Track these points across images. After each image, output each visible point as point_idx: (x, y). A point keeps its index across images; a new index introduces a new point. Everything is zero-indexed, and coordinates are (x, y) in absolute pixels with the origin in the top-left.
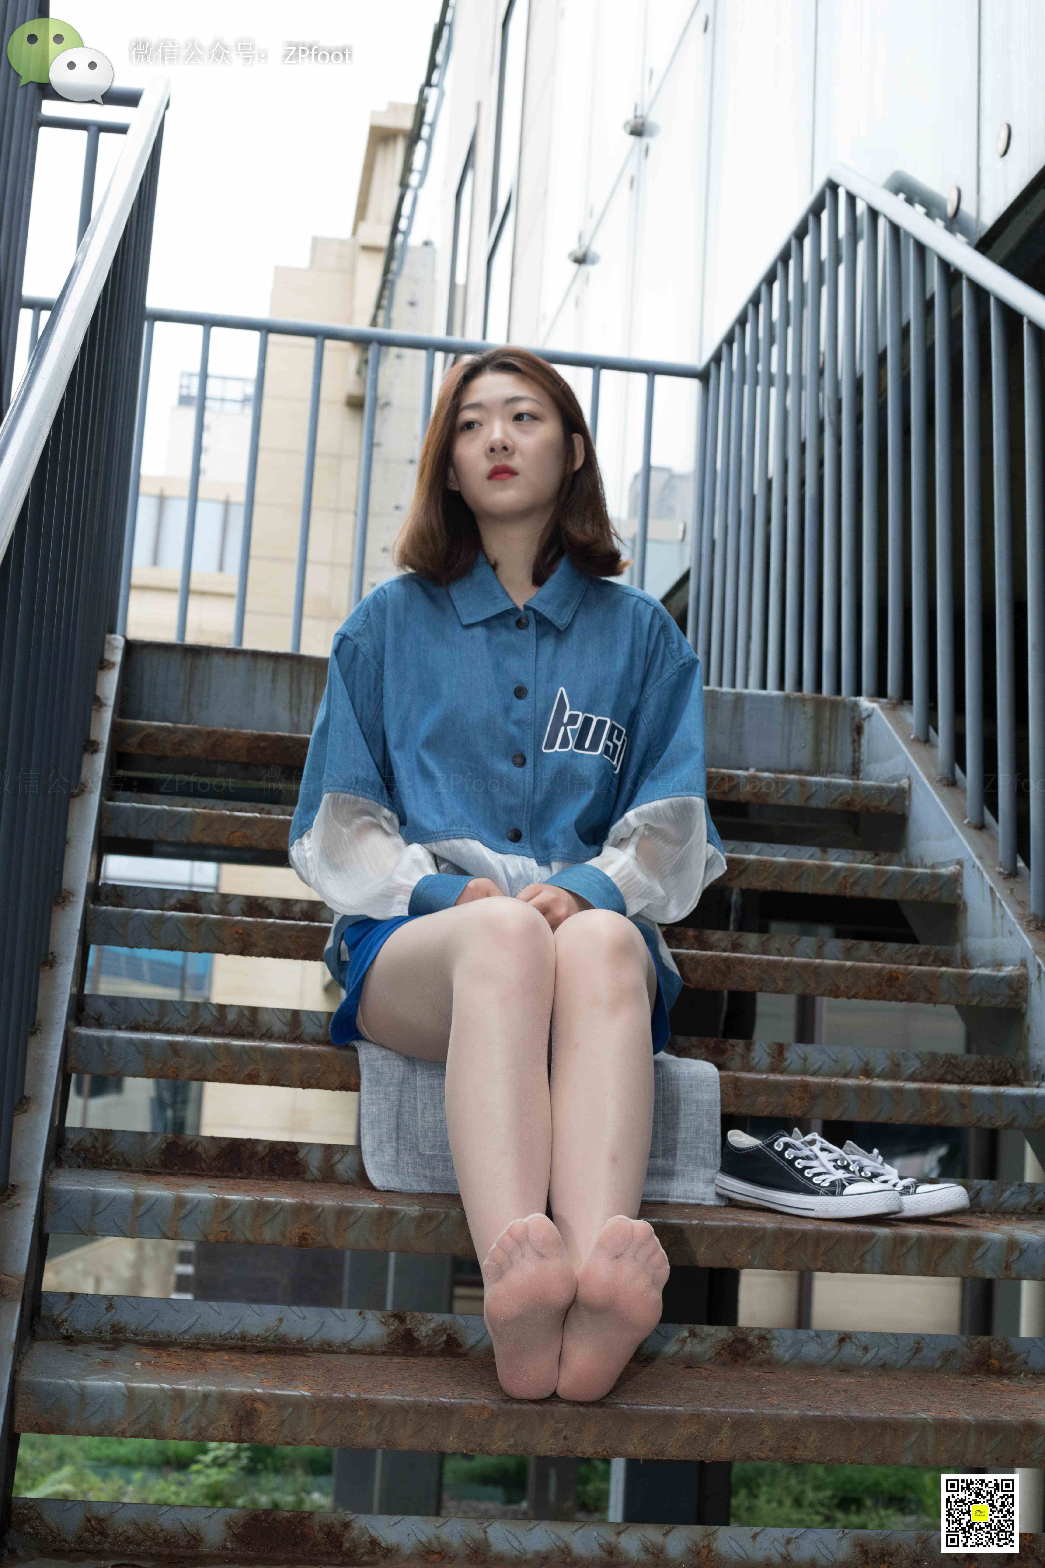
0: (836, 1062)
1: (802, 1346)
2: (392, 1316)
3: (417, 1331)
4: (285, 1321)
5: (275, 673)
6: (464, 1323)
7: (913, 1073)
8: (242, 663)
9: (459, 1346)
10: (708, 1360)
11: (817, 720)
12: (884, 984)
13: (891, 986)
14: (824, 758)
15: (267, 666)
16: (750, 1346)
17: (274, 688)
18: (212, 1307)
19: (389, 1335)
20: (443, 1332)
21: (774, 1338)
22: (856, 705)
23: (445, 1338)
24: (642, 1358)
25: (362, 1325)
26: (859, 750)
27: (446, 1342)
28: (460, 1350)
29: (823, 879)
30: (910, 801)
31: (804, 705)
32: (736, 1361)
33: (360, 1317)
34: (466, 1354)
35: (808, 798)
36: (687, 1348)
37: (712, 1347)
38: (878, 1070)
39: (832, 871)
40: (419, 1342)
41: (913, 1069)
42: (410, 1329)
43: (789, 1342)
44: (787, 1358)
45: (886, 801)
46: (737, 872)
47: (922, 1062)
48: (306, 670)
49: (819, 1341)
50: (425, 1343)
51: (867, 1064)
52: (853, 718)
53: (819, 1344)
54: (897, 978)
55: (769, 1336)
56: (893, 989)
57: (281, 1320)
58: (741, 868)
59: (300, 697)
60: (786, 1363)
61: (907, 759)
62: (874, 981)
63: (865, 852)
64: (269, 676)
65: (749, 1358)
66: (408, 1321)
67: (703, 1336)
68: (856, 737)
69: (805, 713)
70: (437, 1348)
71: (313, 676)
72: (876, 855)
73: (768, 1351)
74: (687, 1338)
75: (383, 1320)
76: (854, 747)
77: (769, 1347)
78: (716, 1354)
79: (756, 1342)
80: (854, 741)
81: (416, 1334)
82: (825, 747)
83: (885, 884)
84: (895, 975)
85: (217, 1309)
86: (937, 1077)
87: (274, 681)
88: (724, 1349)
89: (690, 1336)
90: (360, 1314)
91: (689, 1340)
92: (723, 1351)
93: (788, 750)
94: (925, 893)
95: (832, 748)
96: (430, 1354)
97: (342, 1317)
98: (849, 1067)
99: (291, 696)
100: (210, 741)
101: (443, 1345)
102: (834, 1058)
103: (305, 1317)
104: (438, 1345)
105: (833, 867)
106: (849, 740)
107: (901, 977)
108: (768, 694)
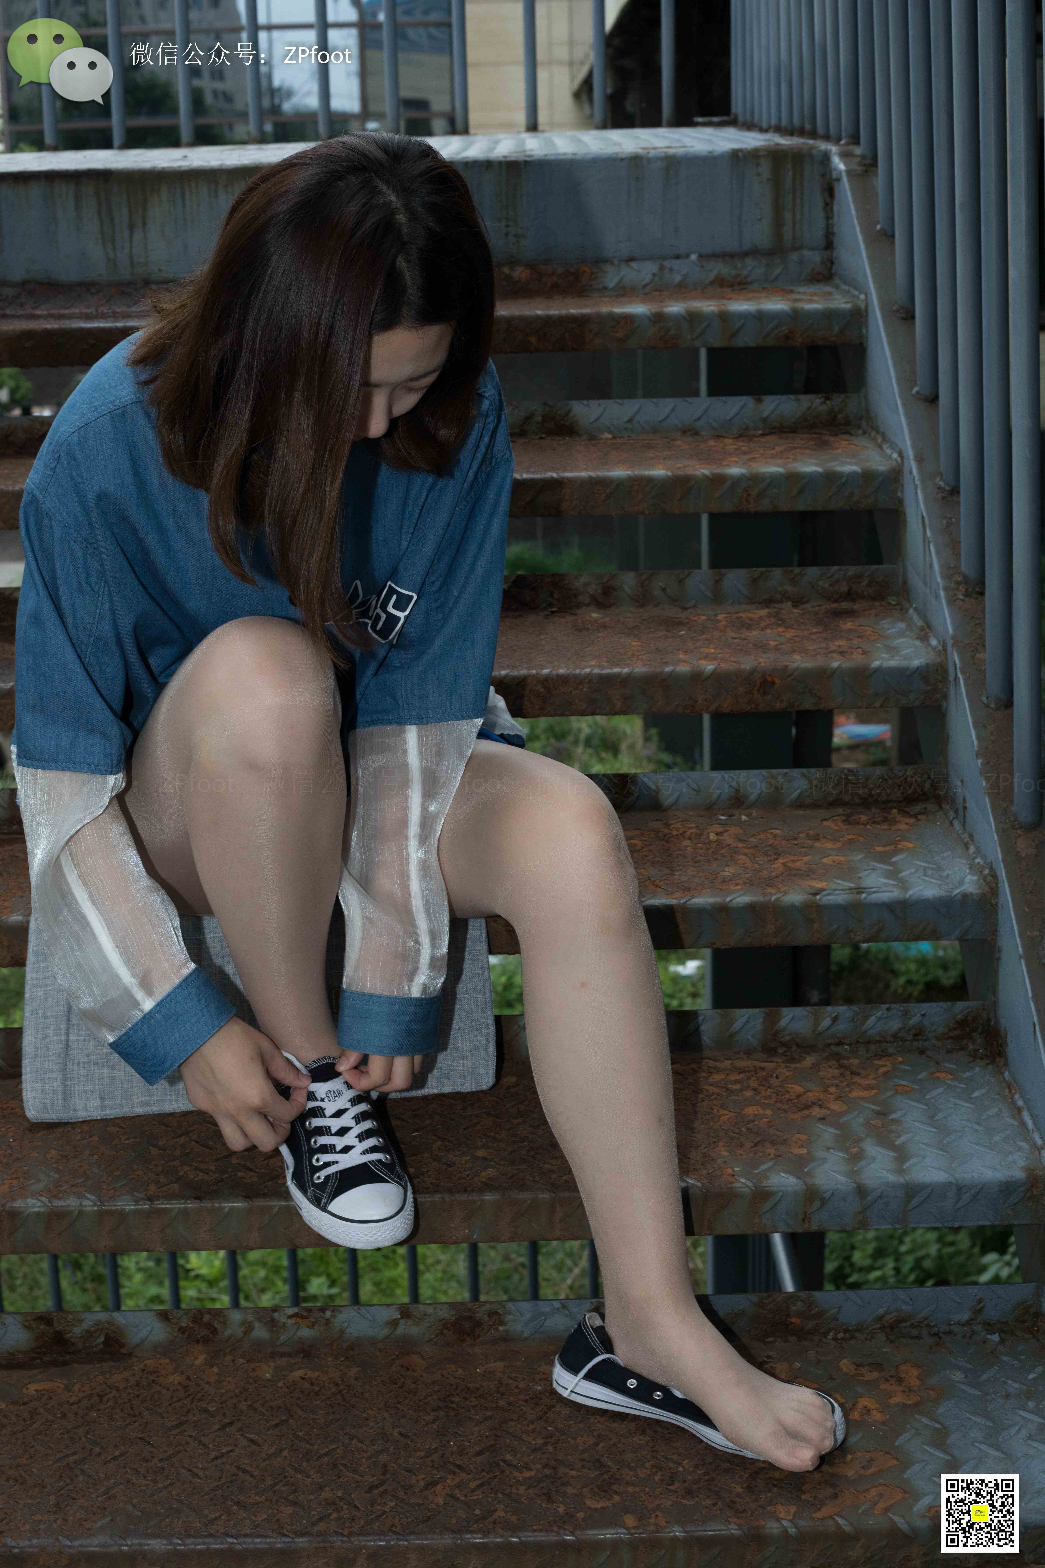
0: (698, 791)
1: (545, 1319)
2: (35, 1320)
3: (68, 1333)
5: (77, 198)
6: (123, 1321)
7: (800, 795)
9: (122, 1345)
10: (428, 1341)
11: (776, 182)
12: (755, 692)
13: (764, 694)
14: (787, 230)
15: (67, 191)
16: (479, 1324)
17: (79, 217)
19: (36, 1339)
20: (98, 1333)
21: (510, 1313)
22: (826, 157)
23: (102, 1339)
24: (345, 1345)
26: (832, 218)
27: (105, 1343)
28: (124, 1351)
29: (717, 495)
30: (867, 327)
31: (758, 165)
32: (463, 1341)
34: (130, 1355)
35: (734, 335)
36: (400, 1330)
37: (430, 1327)
38: (753, 797)
39: (728, 483)
40: (72, 1344)
41: (799, 791)
42: (60, 1332)
43: (528, 1316)
44: (526, 1335)
45: (836, 329)
47: (810, 782)
48: (116, 189)
49: (567, 1312)
50: (79, 1345)
51: (737, 791)
52: (823, 175)
53: (566, 1316)
54: (773, 683)
55: (501, 1311)
56: (769, 697)
59: (113, 225)
60: (525, 1339)
61: (865, 269)
62: (741, 690)
63: (813, 396)
64: (71, 204)
65: (479, 1336)
66: (54, 1323)
67: (418, 1315)
68: (828, 200)
69: (759, 175)
70: (95, 1349)
72: (827, 398)
73: (501, 1328)
74: (399, 1319)
75: (24, 1325)
76: (826, 212)
77: (502, 1323)
78: (437, 1335)
79: (486, 1318)
80: (826, 204)
81: (67, 1336)
82: (788, 216)
83: (800, 492)
84: (769, 679)
86: (831, 799)
87: (77, 209)
88: (447, 1328)
89: (402, 1318)
91: (402, 1322)
92: (445, 1331)
94: (855, 499)
95: (798, 217)
96: (87, 1357)
98: (714, 797)
99: (102, 225)
101: (101, 1346)
102: (695, 787)
104: (96, 1346)
105: (731, 477)
106: (820, 204)
107: (777, 681)
108: (710, 152)
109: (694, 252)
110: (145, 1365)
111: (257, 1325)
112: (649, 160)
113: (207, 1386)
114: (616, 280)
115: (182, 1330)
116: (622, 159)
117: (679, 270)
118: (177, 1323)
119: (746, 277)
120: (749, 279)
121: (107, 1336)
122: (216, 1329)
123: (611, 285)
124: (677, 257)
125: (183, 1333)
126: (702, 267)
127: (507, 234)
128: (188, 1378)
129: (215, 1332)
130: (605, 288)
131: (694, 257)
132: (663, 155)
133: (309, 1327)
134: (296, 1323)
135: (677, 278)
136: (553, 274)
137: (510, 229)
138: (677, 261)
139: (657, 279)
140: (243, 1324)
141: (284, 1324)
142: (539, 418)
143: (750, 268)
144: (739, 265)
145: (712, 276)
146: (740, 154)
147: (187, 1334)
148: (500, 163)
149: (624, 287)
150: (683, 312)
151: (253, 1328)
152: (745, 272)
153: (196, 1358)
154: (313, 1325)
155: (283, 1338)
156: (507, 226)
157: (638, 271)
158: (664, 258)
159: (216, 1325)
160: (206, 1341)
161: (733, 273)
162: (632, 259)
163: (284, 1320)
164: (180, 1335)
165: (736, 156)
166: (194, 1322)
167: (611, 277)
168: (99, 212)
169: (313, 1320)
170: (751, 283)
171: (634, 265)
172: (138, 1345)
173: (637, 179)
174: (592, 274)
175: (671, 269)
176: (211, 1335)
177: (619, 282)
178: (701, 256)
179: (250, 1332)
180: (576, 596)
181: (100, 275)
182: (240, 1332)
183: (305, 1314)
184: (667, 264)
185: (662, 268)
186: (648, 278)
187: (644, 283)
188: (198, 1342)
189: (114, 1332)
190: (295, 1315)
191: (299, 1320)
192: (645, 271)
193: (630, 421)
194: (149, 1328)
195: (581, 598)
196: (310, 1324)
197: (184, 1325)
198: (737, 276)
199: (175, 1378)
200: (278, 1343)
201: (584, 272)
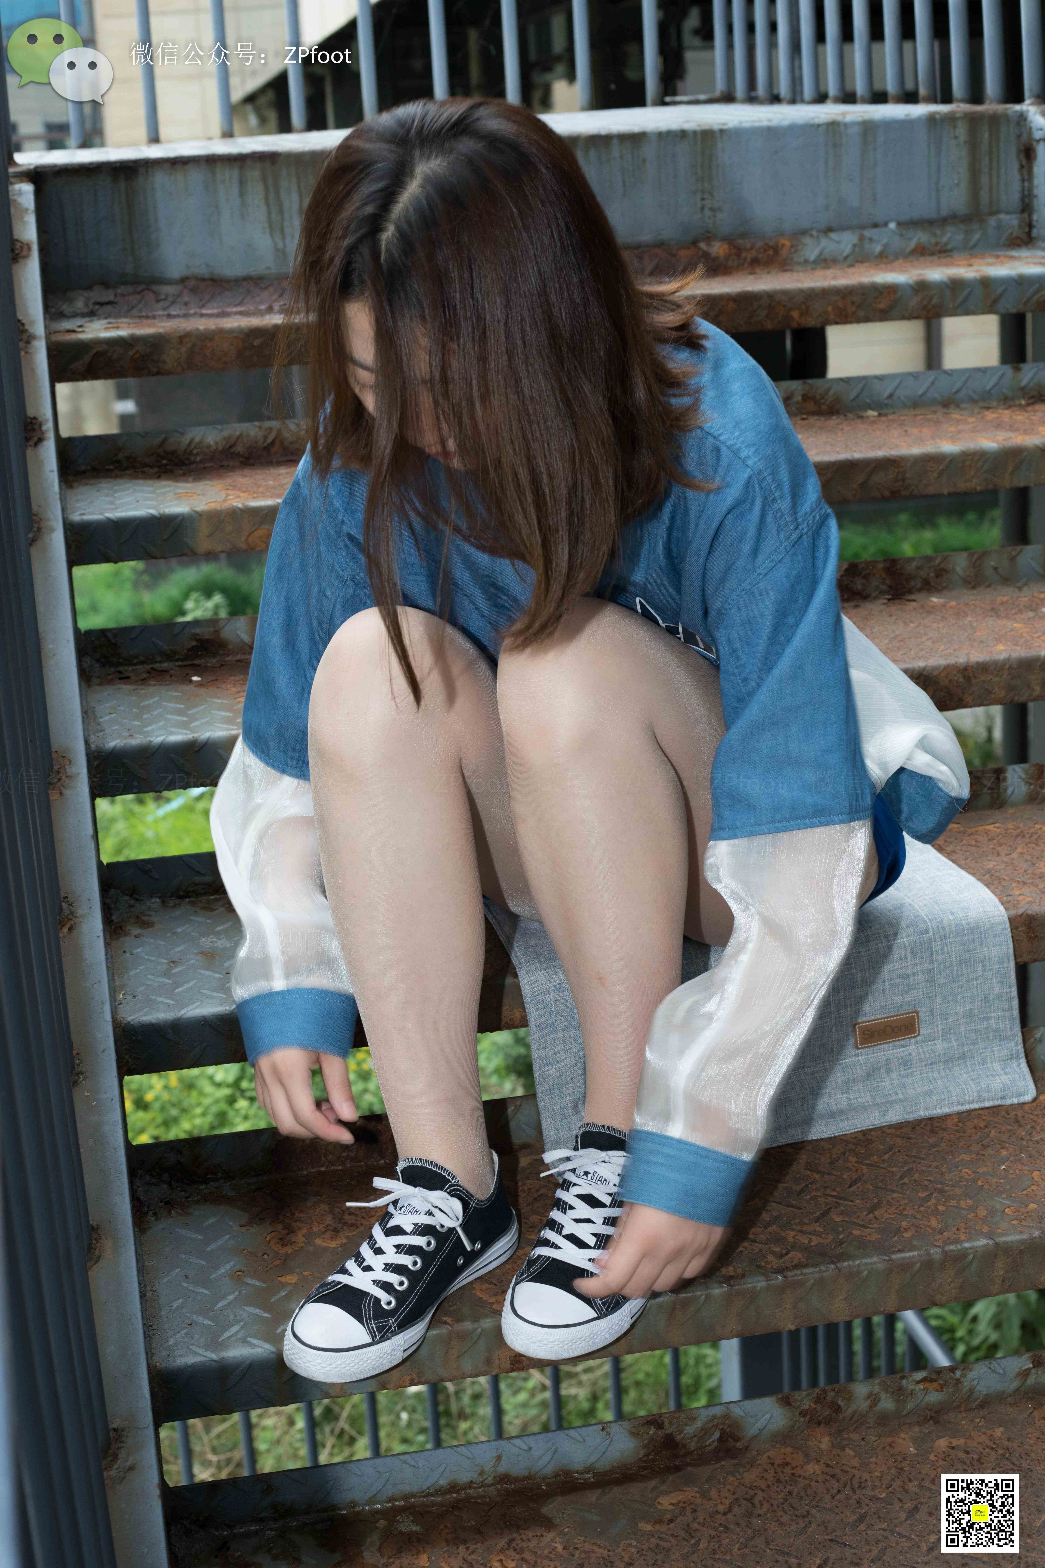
2: (644, 1424)
3: (680, 1434)
4: (504, 1458)
5: (242, 183)
6: (741, 1413)
8: (196, 176)
9: (737, 1439)
11: (973, 144)
14: (984, 195)
15: (231, 175)
17: (244, 204)
18: (405, 1462)
19: (644, 1447)
20: (714, 1429)
22: (1022, 118)
23: (717, 1435)
25: (607, 1442)
26: (1030, 180)
27: (720, 1439)
28: (739, 1445)
31: (955, 127)
33: (604, 1433)
34: (747, 1448)
40: (684, 1446)
42: (671, 1434)
46: (935, 475)
48: (284, 172)
50: (692, 1446)
52: (1019, 136)
57: (499, 1458)
58: (941, 467)
59: (281, 212)
64: (235, 190)
66: (666, 1425)
68: (1025, 161)
69: (956, 137)
70: (709, 1448)
71: (294, 180)
75: (633, 1430)
76: (1024, 176)
80: (1023, 166)
81: (678, 1438)
82: (984, 180)
85: (413, 1463)
87: (242, 194)
90: (603, 1429)
93: (937, 191)
95: (994, 181)
96: (702, 1459)
97: (579, 1438)
99: (269, 213)
100: (183, 350)
101: (717, 1444)
103: (530, 1449)
104: (710, 1445)
106: (1015, 166)
108: (907, 115)
109: (892, 220)
110: (769, 1457)
111: (883, 1395)
112: (846, 125)
113: (856, 1472)
114: (816, 252)
115: (803, 1414)
116: (819, 126)
117: (880, 240)
118: (799, 1407)
119: (946, 244)
120: (949, 247)
121: (723, 1432)
122: (839, 1407)
123: (812, 258)
124: (875, 226)
125: (804, 1416)
126: (902, 235)
127: (702, 208)
128: (828, 1465)
129: (838, 1409)
130: (806, 261)
131: (892, 225)
132: (860, 119)
133: (937, 1390)
134: (925, 1388)
135: (878, 249)
136: (752, 248)
137: (705, 202)
138: (876, 230)
139: (857, 249)
140: (869, 1397)
141: (912, 1391)
142: (799, 398)
143: (949, 235)
144: (938, 232)
145: (912, 244)
146: (938, 116)
147: (808, 1417)
148: (695, 133)
149: (825, 260)
150: (945, 279)
151: (879, 1401)
152: (945, 239)
153: (820, 1442)
154: (942, 1388)
155: (910, 1406)
156: (703, 199)
157: (839, 242)
158: (863, 227)
159: (840, 1402)
160: (828, 1421)
161: (933, 241)
162: (829, 229)
163: (912, 1387)
164: (802, 1420)
165: (931, 119)
166: (816, 1402)
167: (811, 250)
168: (266, 198)
169: (942, 1382)
170: (951, 251)
171: (833, 235)
172: (755, 1437)
173: (835, 145)
174: (792, 246)
175: (871, 240)
176: (834, 1414)
177: (821, 254)
178: (899, 224)
179: (876, 1405)
180: (907, 580)
181: (269, 268)
182: (864, 1406)
183: (934, 1376)
184: (867, 233)
185: (862, 238)
186: (848, 250)
187: (845, 254)
188: (819, 1424)
189: (730, 1426)
190: (924, 1380)
191: (927, 1384)
192: (845, 242)
193: (891, 396)
194: (768, 1416)
195: (913, 583)
196: (939, 1388)
197: (807, 1407)
198: (937, 244)
199: (812, 1468)
200: (904, 1413)
201: (783, 245)
